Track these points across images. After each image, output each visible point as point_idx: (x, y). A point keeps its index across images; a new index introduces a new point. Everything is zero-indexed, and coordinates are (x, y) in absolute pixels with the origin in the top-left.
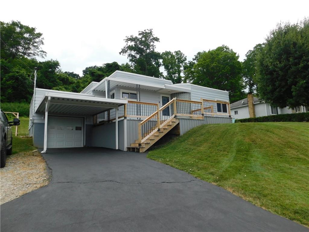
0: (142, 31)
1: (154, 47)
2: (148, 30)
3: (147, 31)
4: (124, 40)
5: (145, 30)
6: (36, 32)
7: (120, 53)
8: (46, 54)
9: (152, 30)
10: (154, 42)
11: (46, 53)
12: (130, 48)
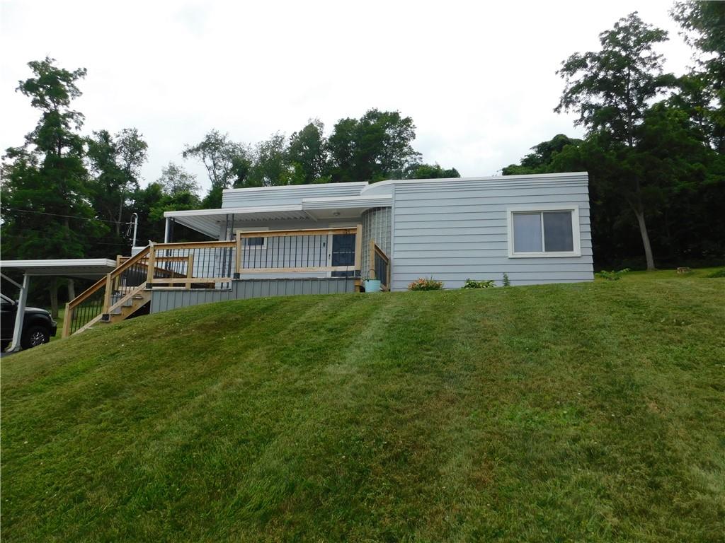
0: (606, 32)
1: (659, 61)
2: (622, 19)
3: (622, 24)
4: (557, 73)
5: (617, 25)
6: (403, 117)
7: (557, 110)
8: (420, 156)
9: (638, 16)
10: (649, 48)
11: (421, 154)
12: (591, 85)
